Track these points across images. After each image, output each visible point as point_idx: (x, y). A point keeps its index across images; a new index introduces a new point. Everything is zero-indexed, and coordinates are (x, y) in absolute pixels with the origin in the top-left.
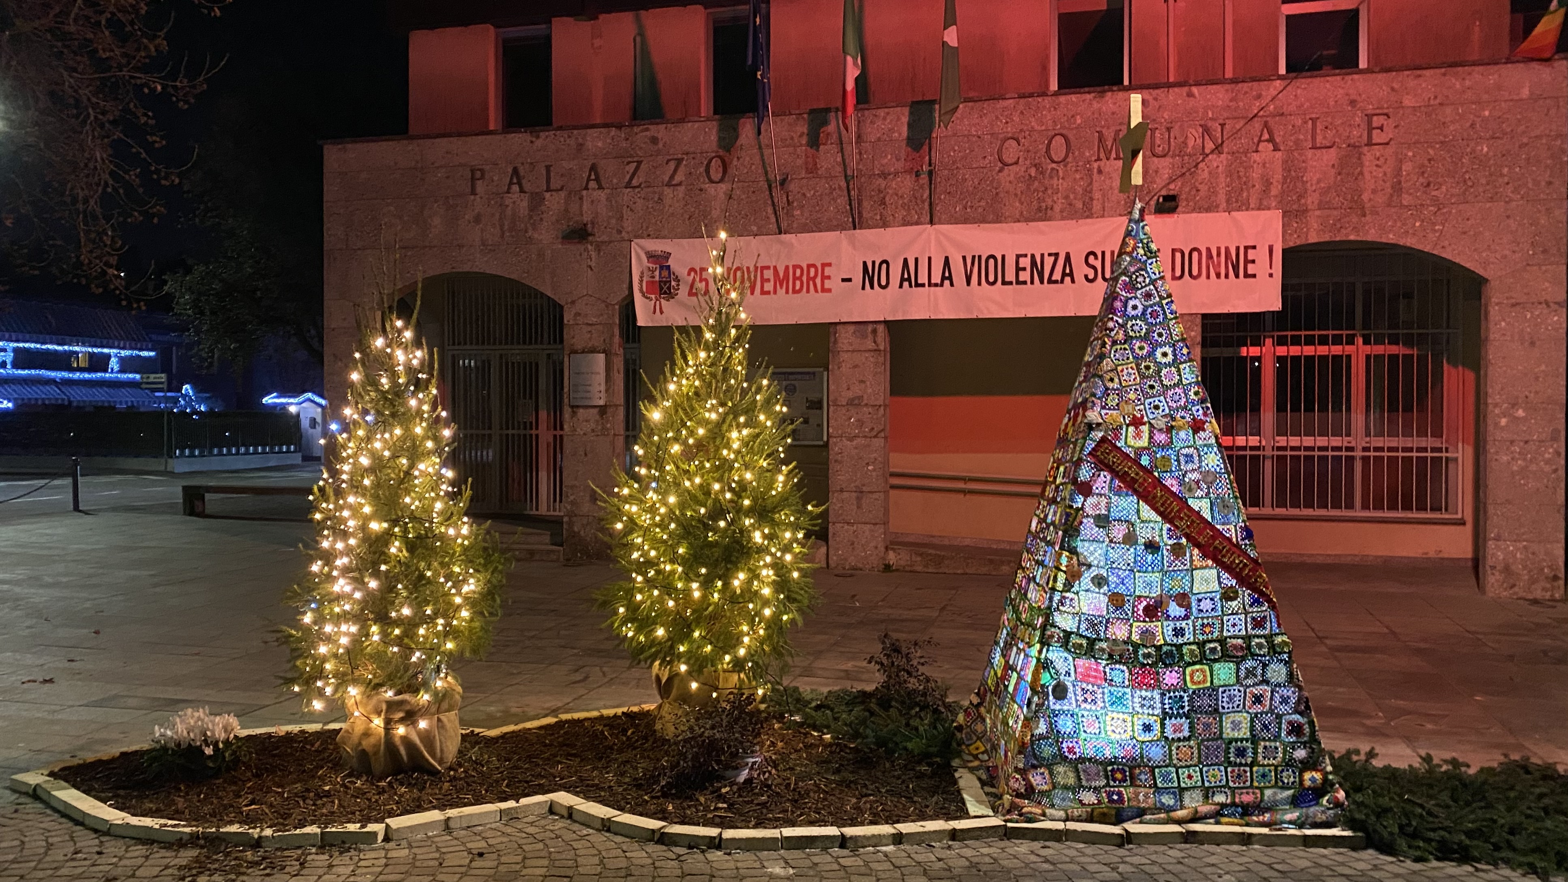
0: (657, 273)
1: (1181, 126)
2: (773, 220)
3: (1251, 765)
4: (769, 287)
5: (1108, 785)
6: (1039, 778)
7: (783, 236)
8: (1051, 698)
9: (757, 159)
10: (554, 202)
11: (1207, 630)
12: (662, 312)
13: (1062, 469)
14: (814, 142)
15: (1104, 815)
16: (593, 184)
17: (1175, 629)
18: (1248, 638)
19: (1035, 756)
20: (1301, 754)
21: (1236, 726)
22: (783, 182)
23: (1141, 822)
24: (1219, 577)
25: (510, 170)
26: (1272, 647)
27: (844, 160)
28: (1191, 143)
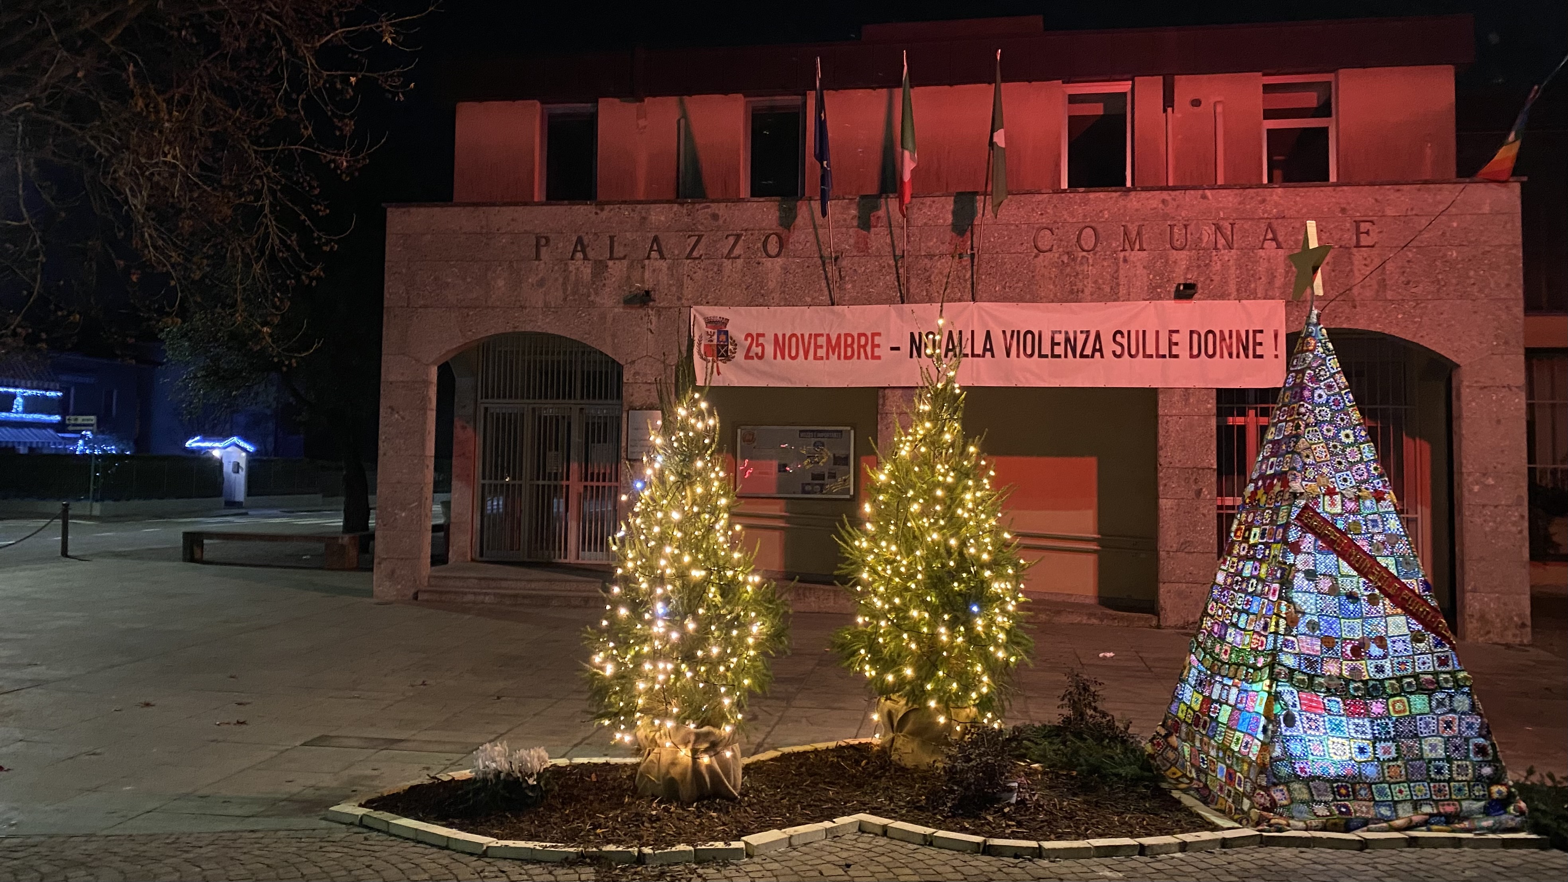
0: (715, 337)
1: (1197, 224)
2: (827, 293)
3: (1449, 781)
4: (821, 352)
5: (1335, 799)
6: (1279, 794)
7: (836, 308)
8: (1283, 725)
9: (811, 238)
10: (617, 269)
11: (1403, 667)
12: (719, 373)
13: (1256, 530)
14: (865, 223)
15: (1335, 824)
16: (654, 254)
17: (1376, 667)
18: (1436, 674)
19: (1275, 775)
20: (1487, 771)
21: (1433, 747)
22: (836, 259)
23: (1368, 831)
24: (1408, 623)
25: (575, 239)
26: (1456, 681)
27: (893, 241)
28: (1205, 240)
